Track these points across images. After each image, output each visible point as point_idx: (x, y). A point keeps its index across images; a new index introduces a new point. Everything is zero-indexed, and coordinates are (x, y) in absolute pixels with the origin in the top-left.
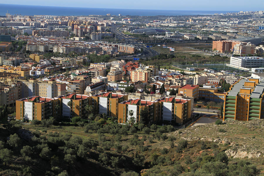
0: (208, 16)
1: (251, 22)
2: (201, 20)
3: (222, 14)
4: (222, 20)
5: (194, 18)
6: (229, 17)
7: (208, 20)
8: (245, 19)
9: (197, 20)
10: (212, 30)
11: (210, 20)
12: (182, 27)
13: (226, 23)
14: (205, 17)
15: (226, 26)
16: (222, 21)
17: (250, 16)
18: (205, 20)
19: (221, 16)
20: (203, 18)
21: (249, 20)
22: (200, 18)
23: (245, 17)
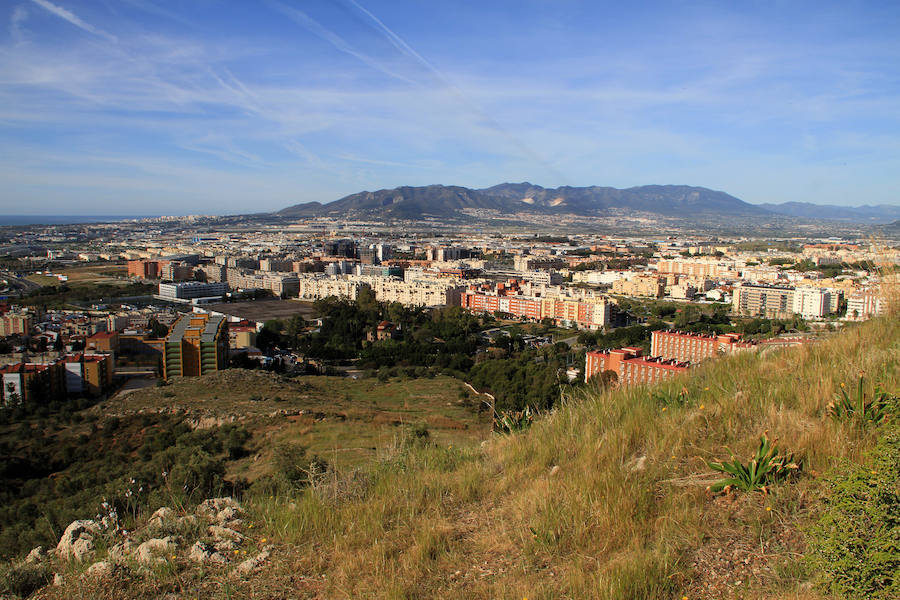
0: (114, 223)
1: (179, 231)
2: (103, 230)
3: (135, 221)
4: (136, 229)
5: (92, 227)
6: (146, 225)
7: (115, 230)
8: (170, 227)
9: (97, 230)
10: (124, 244)
11: (118, 229)
12: (74, 241)
13: (143, 234)
14: (109, 226)
15: (143, 238)
16: (136, 231)
17: (178, 223)
18: (110, 230)
19: (134, 223)
20: (106, 227)
21: (177, 228)
22: (102, 226)
23: (171, 224)
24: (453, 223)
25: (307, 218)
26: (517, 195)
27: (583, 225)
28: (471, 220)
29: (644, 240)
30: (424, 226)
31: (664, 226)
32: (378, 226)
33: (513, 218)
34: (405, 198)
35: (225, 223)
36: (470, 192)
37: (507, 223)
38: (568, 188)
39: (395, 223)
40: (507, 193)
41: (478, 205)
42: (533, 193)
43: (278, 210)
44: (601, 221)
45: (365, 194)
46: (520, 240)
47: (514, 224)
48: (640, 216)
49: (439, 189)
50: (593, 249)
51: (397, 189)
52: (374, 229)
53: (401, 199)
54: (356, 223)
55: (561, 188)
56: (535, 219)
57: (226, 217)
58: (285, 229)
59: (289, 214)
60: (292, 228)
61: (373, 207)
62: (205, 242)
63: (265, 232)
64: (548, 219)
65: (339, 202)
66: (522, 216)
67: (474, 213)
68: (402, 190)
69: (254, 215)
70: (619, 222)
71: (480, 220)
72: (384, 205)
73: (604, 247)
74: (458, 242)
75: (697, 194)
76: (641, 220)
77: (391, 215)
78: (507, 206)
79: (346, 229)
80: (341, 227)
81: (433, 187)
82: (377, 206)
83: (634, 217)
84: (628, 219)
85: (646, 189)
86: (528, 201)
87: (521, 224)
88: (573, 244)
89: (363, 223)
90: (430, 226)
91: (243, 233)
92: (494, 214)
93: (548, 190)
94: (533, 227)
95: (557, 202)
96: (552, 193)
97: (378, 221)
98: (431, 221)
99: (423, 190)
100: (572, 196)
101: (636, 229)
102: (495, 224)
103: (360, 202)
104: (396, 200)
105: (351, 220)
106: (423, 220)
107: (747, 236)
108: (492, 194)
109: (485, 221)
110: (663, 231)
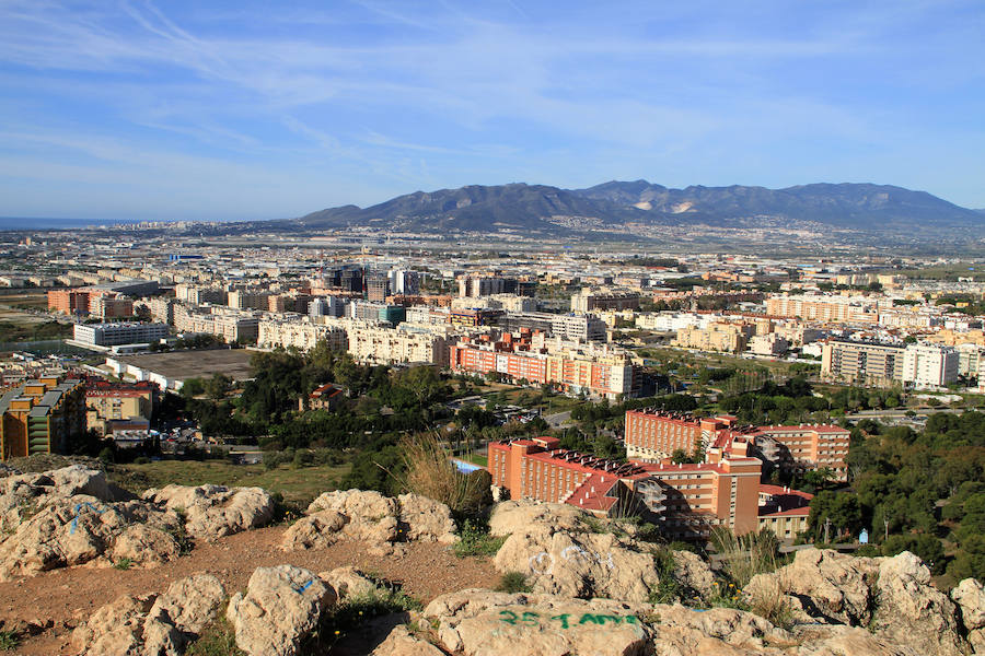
0: (74, 230)
1: (159, 244)
2: (53, 240)
3: (103, 227)
4: (101, 240)
5: (40, 236)
6: (117, 235)
7: (70, 241)
8: (149, 237)
9: (44, 240)
10: (72, 262)
11: (75, 240)
13: (107, 248)
14: (64, 234)
15: (105, 253)
16: (100, 243)
17: (161, 232)
18: (64, 240)
19: (101, 230)
20: (59, 236)
21: (157, 239)
22: (53, 235)
23: (151, 233)
24: (536, 237)
25: (338, 227)
26: (629, 197)
27: (716, 240)
28: (561, 232)
29: (784, 263)
30: (498, 241)
31: (831, 242)
32: (434, 240)
33: (620, 230)
34: (473, 202)
35: (224, 233)
36: (562, 194)
37: (611, 237)
38: (700, 188)
39: (456, 236)
40: (615, 196)
41: (573, 212)
42: (650, 195)
43: (302, 216)
44: (744, 234)
45: (419, 195)
46: (613, 263)
47: (620, 238)
48: (801, 227)
49: (521, 189)
50: (705, 277)
51: (464, 189)
52: (425, 244)
53: (470, 202)
54: (404, 235)
55: (691, 187)
56: (651, 231)
57: (229, 224)
58: (306, 243)
59: (315, 221)
60: (315, 241)
61: (428, 213)
62: (184, 261)
63: (275, 248)
64: (669, 231)
65: (385, 203)
66: (633, 228)
67: (566, 222)
68: (470, 191)
69: (270, 222)
70: (769, 236)
71: (574, 233)
72: (445, 210)
73: (722, 274)
74: (528, 264)
75: (885, 196)
76: (800, 233)
77: (452, 225)
78: (612, 214)
79: (388, 243)
80: (381, 241)
81: (513, 187)
82: (435, 212)
83: (792, 228)
84: (782, 231)
85: (811, 189)
86: (644, 206)
87: (629, 238)
88: (683, 269)
89: (412, 235)
90: (503, 241)
91: (240, 248)
92: (595, 225)
93: (670, 190)
94: (646, 242)
95: (683, 208)
96: (677, 195)
97: (435, 232)
98: (506, 234)
99: (498, 190)
100: (705, 200)
101: (791, 246)
102: (593, 238)
103: (413, 206)
104: (462, 204)
105: (398, 231)
106: (496, 231)
107: (950, 255)
108: (593, 197)
109: (580, 234)
110: (827, 248)
